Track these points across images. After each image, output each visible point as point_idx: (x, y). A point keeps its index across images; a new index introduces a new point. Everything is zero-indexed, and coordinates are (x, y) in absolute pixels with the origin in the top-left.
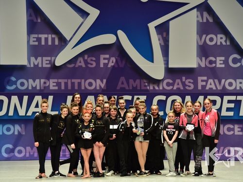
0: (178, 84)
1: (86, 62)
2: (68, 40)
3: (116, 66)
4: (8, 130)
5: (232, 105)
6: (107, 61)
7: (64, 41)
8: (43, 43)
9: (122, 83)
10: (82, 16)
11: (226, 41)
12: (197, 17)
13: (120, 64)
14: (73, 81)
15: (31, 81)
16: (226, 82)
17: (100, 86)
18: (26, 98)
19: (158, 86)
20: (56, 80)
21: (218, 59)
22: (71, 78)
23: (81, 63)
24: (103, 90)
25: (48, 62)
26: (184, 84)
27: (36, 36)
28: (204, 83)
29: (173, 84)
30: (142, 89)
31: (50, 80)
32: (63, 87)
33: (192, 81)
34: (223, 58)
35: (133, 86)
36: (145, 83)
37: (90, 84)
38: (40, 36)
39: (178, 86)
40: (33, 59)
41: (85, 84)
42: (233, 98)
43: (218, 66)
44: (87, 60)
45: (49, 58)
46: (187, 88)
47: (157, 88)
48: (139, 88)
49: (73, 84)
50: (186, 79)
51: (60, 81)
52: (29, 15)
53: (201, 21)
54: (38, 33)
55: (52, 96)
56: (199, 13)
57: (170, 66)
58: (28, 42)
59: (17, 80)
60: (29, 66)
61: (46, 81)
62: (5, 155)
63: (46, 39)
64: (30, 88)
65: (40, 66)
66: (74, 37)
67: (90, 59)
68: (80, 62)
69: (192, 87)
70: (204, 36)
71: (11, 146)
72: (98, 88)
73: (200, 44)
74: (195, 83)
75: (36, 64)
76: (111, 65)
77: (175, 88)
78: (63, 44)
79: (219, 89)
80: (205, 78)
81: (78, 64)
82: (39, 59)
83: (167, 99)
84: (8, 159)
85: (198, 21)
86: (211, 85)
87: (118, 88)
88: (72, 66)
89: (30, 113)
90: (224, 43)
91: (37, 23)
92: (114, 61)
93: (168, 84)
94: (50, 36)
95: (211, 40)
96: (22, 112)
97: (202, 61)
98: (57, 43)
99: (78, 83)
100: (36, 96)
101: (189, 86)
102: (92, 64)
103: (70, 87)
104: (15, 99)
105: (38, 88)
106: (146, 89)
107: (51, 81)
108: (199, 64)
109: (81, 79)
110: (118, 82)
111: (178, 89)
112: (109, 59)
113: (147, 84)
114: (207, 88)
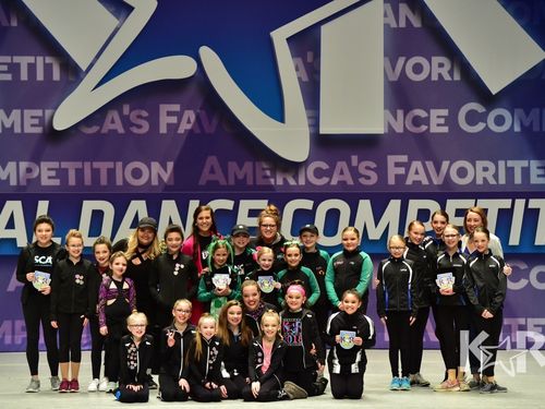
0: (342, 173)
1: (126, 122)
2: (84, 68)
3: (198, 131)
6: (177, 119)
7: (73, 73)
8: (24, 76)
9: (211, 169)
10: (116, 14)
11: (451, 73)
12: (385, 15)
13: (205, 127)
14: (96, 165)
16: (451, 168)
17: (159, 176)
19: (296, 177)
20: (55, 165)
21: (434, 113)
22: (92, 159)
23: (114, 123)
24: (167, 187)
25: (36, 121)
26: (354, 172)
27: (7, 59)
28: (401, 171)
29: (329, 173)
30: (258, 183)
31: (42, 164)
32: (72, 181)
33: (373, 165)
34: (445, 112)
35: (236, 177)
36: (264, 169)
37: (137, 174)
38: (17, 59)
39: (342, 178)
41: (124, 174)
42: (467, 204)
43: (434, 129)
44: (129, 116)
45: (39, 113)
46: (362, 181)
47: (292, 182)
48: (250, 182)
49: (96, 173)
50: (359, 162)
51: (64, 165)
53: (394, 25)
54: (12, 54)
55: (47, 202)
56: (389, 6)
57: (324, 130)
61: (33, 165)
63: (32, 68)
65: (17, 130)
66: (99, 61)
67: (135, 113)
68: (113, 122)
69: (374, 178)
70: (401, 61)
72: (155, 182)
73: (391, 79)
74: (382, 170)
75: (8, 125)
76: (184, 127)
77: (334, 182)
78: (71, 79)
79: (435, 183)
80: (404, 158)
81: (108, 126)
82: (16, 113)
83: (315, 207)
85: (386, 26)
86: (418, 173)
87: (202, 182)
88: (94, 129)
90: (447, 78)
91: (11, 27)
92: (193, 119)
93: (319, 173)
94: (40, 60)
95: (418, 69)
97: (396, 118)
98: (56, 76)
99: (109, 170)
100: (8, 202)
101: (368, 178)
102: (140, 127)
103: (88, 180)
105: (13, 182)
106: (266, 184)
107: (45, 165)
108: (390, 127)
109: (115, 160)
110: (203, 168)
111: (342, 183)
112: (179, 115)
113: (268, 173)
114: (409, 182)
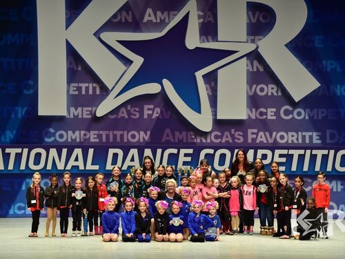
0: (227, 137)
1: (129, 113)
2: (110, 89)
3: (161, 117)
5: (284, 160)
6: (152, 112)
7: (105, 91)
8: (84, 92)
9: (167, 135)
10: (125, 64)
11: (277, 92)
12: (247, 66)
13: (165, 114)
14: (115, 132)
15: (70, 133)
16: (277, 135)
17: (144, 139)
18: (65, 151)
19: (206, 139)
20: (97, 132)
21: (270, 110)
22: (114, 129)
23: (123, 114)
24: (147, 143)
25: (89, 113)
26: (233, 137)
27: (76, 85)
28: (254, 136)
29: (221, 137)
30: (189, 141)
32: (104, 140)
33: (241, 134)
34: (274, 110)
36: (191, 135)
37: (133, 136)
38: (80, 85)
39: (227, 139)
40: (72, 109)
41: (128, 137)
42: (285, 152)
43: (269, 117)
44: (130, 110)
45: (90, 109)
46: (236, 141)
47: (204, 141)
48: (185, 141)
49: (115, 136)
50: (235, 132)
51: (101, 132)
52: (69, 63)
53: (251, 70)
54: (78, 82)
55: (93, 149)
56: (249, 61)
58: (68, 91)
59: (56, 132)
60: (69, 117)
61: (87, 133)
63: (87, 88)
64: (69, 140)
65: (80, 117)
67: (133, 109)
68: (123, 113)
69: (242, 140)
70: (254, 86)
72: (142, 140)
73: (250, 94)
74: (245, 136)
75: (76, 114)
76: (155, 115)
77: (223, 141)
78: (105, 93)
79: (270, 142)
80: (255, 131)
81: (121, 115)
82: (80, 109)
83: (215, 152)
85: (248, 71)
86: (262, 137)
87: (163, 141)
88: (114, 116)
89: (69, 167)
90: (275, 94)
91: (77, 71)
92: (159, 112)
93: (216, 137)
94: (91, 85)
95: (262, 90)
96: (60, 166)
97: (252, 112)
98: (98, 92)
99: (121, 135)
100: (75, 149)
101: (239, 139)
102: (135, 115)
103: (111, 139)
104: (53, 152)
105: (78, 140)
106: (192, 142)
107: (92, 133)
108: (249, 116)
109: (123, 131)
110: (163, 135)
111: (227, 142)
112: (153, 110)
113: (193, 137)
114: (258, 141)
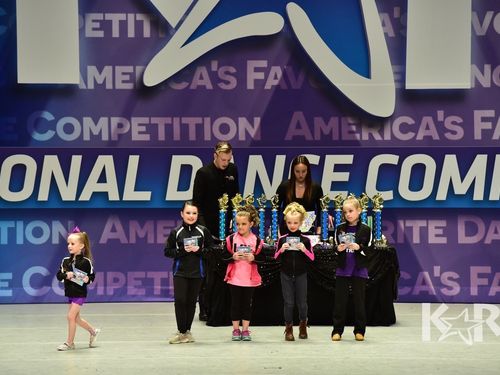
0: (428, 128)
1: (214, 78)
2: (174, 25)
3: (284, 86)
4: (38, 233)
6: (264, 75)
7: (163, 29)
8: (116, 33)
9: (297, 125)
13: (292, 83)
14: (185, 120)
15: (88, 121)
17: (247, 133)
18: (76, 161)
19: (381, 132)
20: (145, 120)
22: (181, 114)
23: (202, 80)
24: (254, 142)
25: (127, 78)
26: (441, 127)
27: (100, 16)
28: (488, 126)
29: (415, 129)
30: (344, 138)
31: (133, 119)
32: (162, 136)
33: (459, 120)
35: (322, 132)
36: (350, 124)
38: (109, 16)
39: (428, 133)
40: (92, 70)
44: (217, 72)
45: (130, 69)
46: (448, 136)
47: (377, 137)
48: (335, 137)
49: (184, 128)
50: (446, 116)
51: (154, 120)
54: (104, 11)
55: (138, 157)
57: (409, 86)
58: (82, 30)
59: (58, 119)
60: (84, 87)
61: (124, 121)
62: (31, 291)
63: (123, 25)
64: (87, 137)
65: (109, 86)
67: (223, 69)
68: (201, 78)
69: (460, 133)
70: (489, 16)
71: (43, 271)
72: (242, 137)
73: (478, 34)
74: (468, 126)
75: (100, 81)
76: (271, 83)
77: (420, 137)
78: (161, 36)
80: (491, 113)
81: (197, 82)
82: (108, 70)
83: (401, 162)
84: (37, 300)
87: (289, 137)
88: (182, 86)
89: (86, 196)
92: (280, 75)
93: (404, 128)
94: (131, 17)
96: (68, 193)
97: (483, 73)
98: (147, 32)
99: (197, 125)
100: (100, 157)
101: (454, 133)
102: (228, 83)
103: (177, 136)
104: (52, 163)
105: (105, 137)
106: (352, 139)
107: (135, 121)
108: (477, 81)
109: (203, 116)
110: (289, 124)
111: (428, 138)
112: (266, 71)
113: (354, 128)
114: (496, 137)
